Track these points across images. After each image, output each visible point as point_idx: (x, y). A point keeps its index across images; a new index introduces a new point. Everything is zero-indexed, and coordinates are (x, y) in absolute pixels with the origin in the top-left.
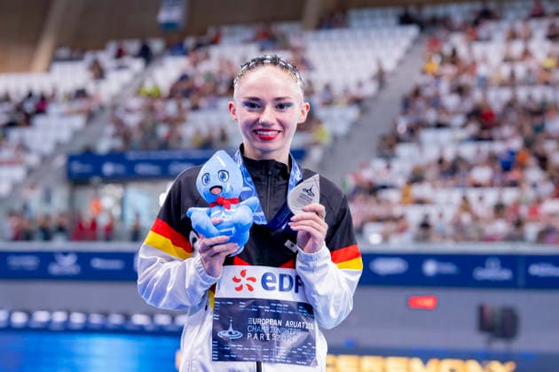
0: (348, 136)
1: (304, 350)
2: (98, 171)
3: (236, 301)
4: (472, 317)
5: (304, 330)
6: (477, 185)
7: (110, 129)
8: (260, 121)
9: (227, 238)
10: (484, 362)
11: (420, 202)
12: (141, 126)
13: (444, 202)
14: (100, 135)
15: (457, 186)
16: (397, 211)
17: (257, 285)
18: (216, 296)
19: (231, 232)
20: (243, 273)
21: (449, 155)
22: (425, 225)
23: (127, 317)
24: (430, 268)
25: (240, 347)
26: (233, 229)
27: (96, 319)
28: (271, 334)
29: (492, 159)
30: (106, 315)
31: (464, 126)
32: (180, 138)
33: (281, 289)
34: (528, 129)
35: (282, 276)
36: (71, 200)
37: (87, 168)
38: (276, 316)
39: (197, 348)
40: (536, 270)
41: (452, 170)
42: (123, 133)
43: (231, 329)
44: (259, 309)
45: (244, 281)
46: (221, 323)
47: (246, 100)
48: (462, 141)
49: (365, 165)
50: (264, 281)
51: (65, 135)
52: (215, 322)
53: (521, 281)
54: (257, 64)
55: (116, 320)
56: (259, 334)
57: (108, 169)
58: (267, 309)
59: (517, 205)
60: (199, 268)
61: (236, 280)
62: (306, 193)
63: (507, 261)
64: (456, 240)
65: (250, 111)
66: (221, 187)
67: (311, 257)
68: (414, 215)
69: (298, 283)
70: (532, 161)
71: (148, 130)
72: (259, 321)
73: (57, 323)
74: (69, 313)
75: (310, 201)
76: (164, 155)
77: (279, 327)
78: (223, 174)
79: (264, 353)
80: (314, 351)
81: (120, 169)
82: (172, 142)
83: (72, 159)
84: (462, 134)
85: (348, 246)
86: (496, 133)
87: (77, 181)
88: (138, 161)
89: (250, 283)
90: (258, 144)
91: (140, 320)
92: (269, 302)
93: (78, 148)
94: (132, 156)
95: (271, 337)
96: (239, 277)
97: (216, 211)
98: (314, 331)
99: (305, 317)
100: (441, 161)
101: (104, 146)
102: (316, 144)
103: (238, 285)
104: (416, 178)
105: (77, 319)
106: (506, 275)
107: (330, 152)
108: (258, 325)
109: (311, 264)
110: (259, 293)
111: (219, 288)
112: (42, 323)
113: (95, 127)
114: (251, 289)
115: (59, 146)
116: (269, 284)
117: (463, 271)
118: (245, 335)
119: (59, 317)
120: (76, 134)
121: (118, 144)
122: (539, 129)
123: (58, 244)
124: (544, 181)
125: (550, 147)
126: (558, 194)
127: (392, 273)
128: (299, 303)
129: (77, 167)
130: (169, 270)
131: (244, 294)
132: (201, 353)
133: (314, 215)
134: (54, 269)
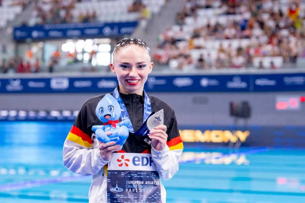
1: (155, 196)
2: (30, 36)
3: (119, 172)
4: (227, 108)
5: (155, 185)
6: (227, 38)
7: (35, 13)
8: (129, 75)
9: (115, 142)
10: (234, 131)
11: (199, 48)
12: (51, 11)
13: (211, 48)
14: (30, 16)
15: (217, 39)
16: (187, 52)
17: (130, 163)
19: (117, 139)
20: (123, 157)
21: (213, 22)
22: (201, 60)
23: (48, 112)
24: (204, 82)
25: (122, 196)
26: (118, 138)
27: (32, 114)
28: (138, 189)
29: (235, 24)
30: (37, 112)
31: (220, 7)
32: (72, 17)
34: (254, 8)
35: (143, 158)
36: (17, 51)
38: (141, 179)
39: (99, 197)
40: (259, 82)
41: (214, 30)
42: (42, 14)
43: (117, 187)
44: (132, 176)
45: (123, 161)
46: (111, 184)
47: (121, 64)
48: (219, 15)
49: (169, 29)
50: (134, 161)
51: (11, 17)
52: (108, 183)
53: (252, 88)
54: (126, 43)
55: (42, 114)
56: (132, 189)
57: (35, 34)
58: (136, 176)
59: (249, 47)
60: (99, 157)
61: (119, 160)
62: (156, 120)
63: (244, 78)
64: (217, 68)
65: (123, 70)
66: (110, 115)
67: (160, 153)
68: (195, 55)
70: (256, 25)
71: (55, 13)
72: (132, 182)
73: (11, 117)
74: (18, 111)
75: (158, 124)
76: (64, 26)
77: (142, 185)
78: (111, 108)
79: (135, 199)
80: (160, 196)
81: (41, 34)
82: (68, 19)
83: (16, 29)
84: (219, 11)
86: (237, 10)
87: (19, 41)
88: (50, 30)
89: (127, 162)
90: (128, 87)
91: (55, 114)
92: (136, 172)
93: (18, 23)
94: (47, 27)
95: (138, 190)
96: (120, 159)
97: (108, 128)
98: (160, 185)
99: (155, 178)
100: (208, 26)
101: (32, 22)
102: (143, 18)
103: (120, 163)
104: (196, 35)
105: (22, 114)
106: (243, 85)
107: (151, 22)
108: (131, 184)
109: (160, 156)
110: (131, 167)
111: (110, 165)
112: (4, 117)
113: (27, 12)
114: (127, 165)
115: (9, 22)
116: (136, 163)
117: (222, 84)
118: (125, 190)
119: (13, 113)
120: (17, 16)
121: (39, 20)
122: (259, 7)
123: (11, 74)
124: (262, 35)
125: (265, 17)
126: (270, 42)
127: (185, 86)
128: (152, 172)
129: (19, 34)
130: (82, 155)
131: (123, 168)
132: (102, 200)
133: (161, 131)
134: (9, 88)
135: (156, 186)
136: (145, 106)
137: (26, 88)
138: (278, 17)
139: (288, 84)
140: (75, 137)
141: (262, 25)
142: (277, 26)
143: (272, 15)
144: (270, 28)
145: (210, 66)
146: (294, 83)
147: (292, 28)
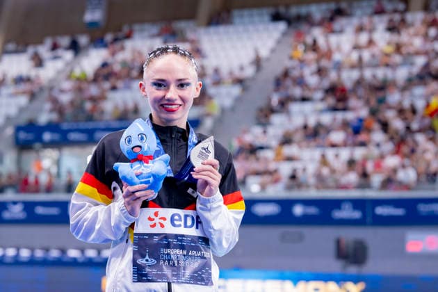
0: (233, 109)
1: (203, 273)
2: (39, 139)
3: (151, 235)
4: (331, 247)
5: (203, 257)
6: (333, 146)
7: (48, 106)
8: (166, 98)
9: (146, 186)
11: (290, 159)
12: (72, 103)
13: (308, 159)
14: (40, 110)
15: (318, 146)
16: (272, 166)
17: (167, 223)
18: (135, 232)
19: (149, 181)
20: (156, 214)
21: (312, 122)
22: (293, 177)
23: (63, 251)
24: (298, 210)
25: (154, 271)
26: (151, 179)
27: (39, 254)
28: (178, 261)
29: (345, 125)
30: (47, 250)
31: (323, 100)
32: (102, 112)
33: (186, 226)
34: (373, 102)
35: (186, 216)
36: (19, 162)
37: (30, 136)
38: (182, 247)
39: (120, 272)
40: (380, 211)
41: (314, 134)
42: (58, 108)
43: (147, 257)
44: (169, 242)
45: (157, 220)
46: (139, 253)
47: (155, 81)
48: (322, 111)
49: (246, 131)
50: (172, 220)
51: (13, 111)
53: (369, 219)
54: (162, 53)
55: (55, 254)
56: (169, 261)
57: (47, 136)
58: (175, 241)
59: (365, 160)
60: (123, 210)
61: (150, 219)
62: (204, 151)
63: (358, 204)
64: (317, 188)
65: (157, 89)
66: (140, 147)
67: (209, 200)
68: (285, 169)
69: (198, 221)
70: (376, 126)
71: (77, 106)
72: (169, 251)
73: (9, 257)
74: (18, 249)
75: (207, 156)
76: (90, 125)
77: (184, 255)
78: (142, 137)
79: (173, 275)
80: (210, 274)
81: (56, 137)
82: (96, 115)
83: (19, 129)
84: (321, 106)
85: (233, 192)
87: (23, 146)
88: (70, 131)
89: (162, 221)
90: (164, 115)
91: (73, 253)
92: (176, 236)
93: (23, 121)
94: (65, 126)
95: (178, 263)
96: (153, 217)
97: (137, 165)
98: (210, 258)
99: (204, 247)
100: (305, 127)
101: (44, 118)
102: (208, 115)
103: (152, 223)
104: (287, 140)
105: (25, 253)
106: (357, 215)
107: (219, 121)
108: (168, 254)
109: (209, 205)
110: (169, 229)
111: (137, 226)
113: (36, 104)
114: (162, 226)
115: (8, 119)
116: (176, 223)
117: (324, 212)
118: (158, 262)
119: (11, 252)
120: (22, 110)
121: (54, 117)
122: (382, 101)
123: (9, 195)
124: (386, 142)
125: (390, 115)
126: (397, 151)
127: (268, 214)
128: (200, 238)
129: (23, 135)
130: (97, 213)
131: (157, 230)
132: (124, 276)
133: (210, 167)
134: (6, 215)
135: (205, 258)
136: (189, 143)
137: (32, 216)
138: (409, 115)
139: (424, 214)
140: (89, 188)
141: (385, 126)
142: (408, 128)
143: (401, 112)
144: (397, 132)
145: (308, 186)
146: (433, 212)
147: (430, 132)
